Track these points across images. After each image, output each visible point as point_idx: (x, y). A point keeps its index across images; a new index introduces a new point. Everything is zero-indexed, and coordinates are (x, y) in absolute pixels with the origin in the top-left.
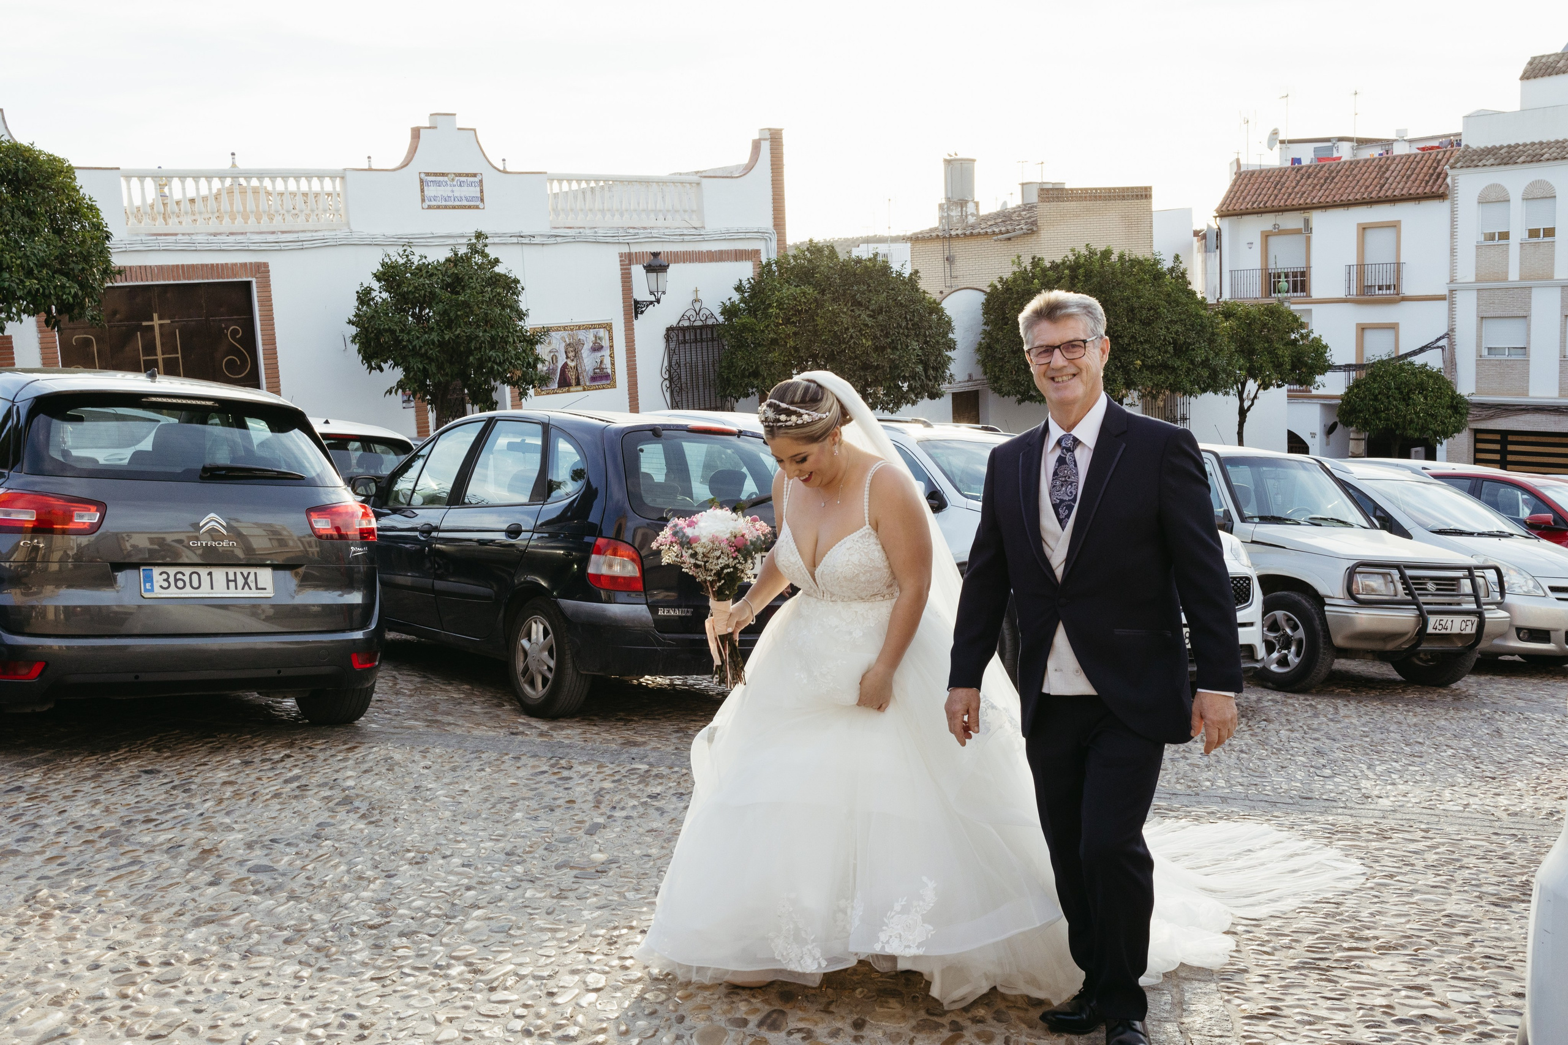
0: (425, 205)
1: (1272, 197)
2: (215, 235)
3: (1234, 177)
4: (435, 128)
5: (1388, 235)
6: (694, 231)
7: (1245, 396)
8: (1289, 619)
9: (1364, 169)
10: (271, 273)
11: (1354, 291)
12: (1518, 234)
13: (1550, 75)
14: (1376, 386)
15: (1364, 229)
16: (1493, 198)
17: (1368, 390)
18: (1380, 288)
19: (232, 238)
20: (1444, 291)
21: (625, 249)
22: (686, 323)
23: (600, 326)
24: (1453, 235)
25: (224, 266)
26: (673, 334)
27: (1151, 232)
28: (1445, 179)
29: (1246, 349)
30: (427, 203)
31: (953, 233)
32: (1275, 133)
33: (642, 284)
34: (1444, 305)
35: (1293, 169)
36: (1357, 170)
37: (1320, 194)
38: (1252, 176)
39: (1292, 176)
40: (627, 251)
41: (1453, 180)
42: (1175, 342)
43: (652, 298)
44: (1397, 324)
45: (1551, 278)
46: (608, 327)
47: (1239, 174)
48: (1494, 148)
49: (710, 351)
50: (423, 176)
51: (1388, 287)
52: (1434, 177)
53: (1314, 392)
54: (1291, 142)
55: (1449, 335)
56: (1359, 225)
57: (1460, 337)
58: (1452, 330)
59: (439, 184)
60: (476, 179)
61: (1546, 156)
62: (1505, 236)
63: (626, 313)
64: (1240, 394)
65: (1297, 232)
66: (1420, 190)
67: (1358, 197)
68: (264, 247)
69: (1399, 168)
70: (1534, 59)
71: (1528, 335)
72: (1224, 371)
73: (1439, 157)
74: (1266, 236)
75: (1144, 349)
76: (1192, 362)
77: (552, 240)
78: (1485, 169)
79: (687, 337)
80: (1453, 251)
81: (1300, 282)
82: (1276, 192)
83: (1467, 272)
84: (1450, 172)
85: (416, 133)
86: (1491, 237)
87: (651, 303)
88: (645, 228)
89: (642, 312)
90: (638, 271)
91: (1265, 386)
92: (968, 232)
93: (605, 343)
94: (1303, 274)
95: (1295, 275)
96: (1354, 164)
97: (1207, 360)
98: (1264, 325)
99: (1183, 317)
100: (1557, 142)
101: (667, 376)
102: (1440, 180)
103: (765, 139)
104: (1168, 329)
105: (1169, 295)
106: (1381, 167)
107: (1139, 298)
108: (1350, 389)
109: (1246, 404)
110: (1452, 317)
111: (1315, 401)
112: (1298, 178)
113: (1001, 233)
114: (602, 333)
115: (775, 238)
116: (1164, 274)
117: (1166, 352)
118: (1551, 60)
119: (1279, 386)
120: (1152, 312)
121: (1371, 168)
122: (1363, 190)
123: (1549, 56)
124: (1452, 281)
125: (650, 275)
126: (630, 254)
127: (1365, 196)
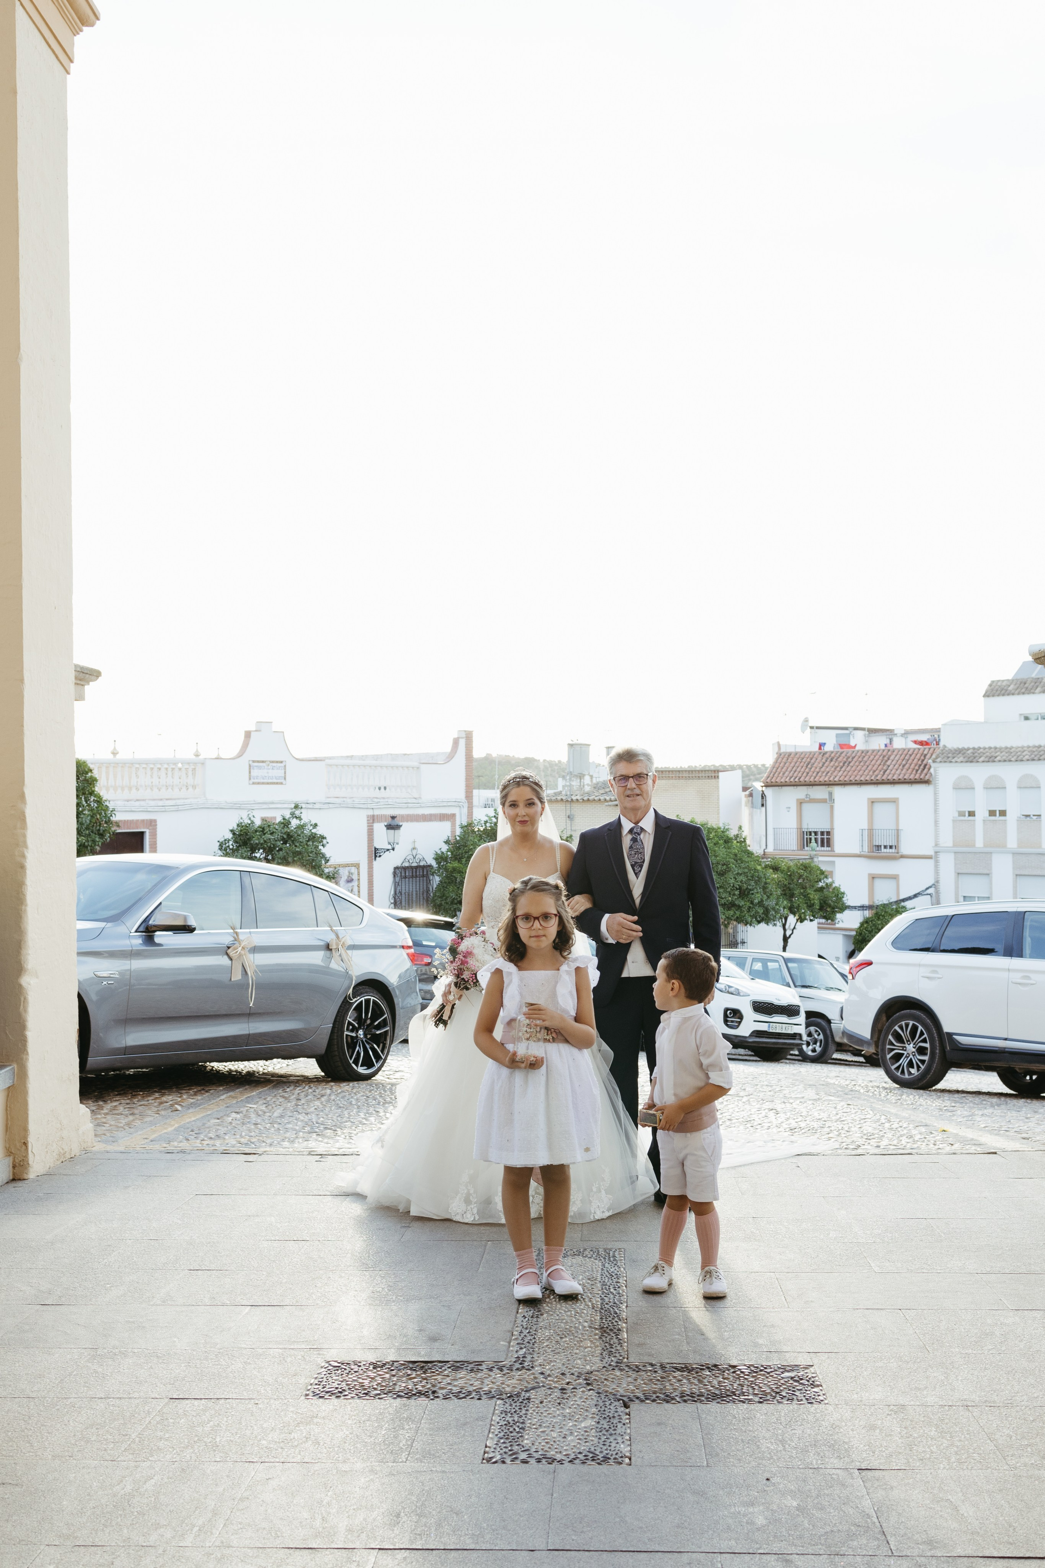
0: (251, 782)
1: (805, 774)
2: (128, 801)
3: (776, 756)
4: (260, 731)
5: (889, 808)
6: (414, 801)
7: (787, 927)
8: (816, 1031)
9: (872, 757)
10: (158, 826)
11: (866, 849)
12: (982, 814)
13: (1003, 695)
14: (879, 922)
15: (873, 802)
16: (963, 786)
17: (874, 925)
18: (885, 847)
19: (138, 803)
20: (931, 852)
21: (371, 813)
22: (407, 864)
23: (353, 865)
24: (936, 811)
25: (131, 822)
26: (398, 871)
27: (718, 803)
28: (929, 769)
29: (788, 893)
30: (252, 780)
31: (574, 798)
32: (806, 720)
33: (382, 837)
34: (931, 862)
35: (820, 753)
36: (866, 758)
37: (840, 774)
38: (789, 756)
39: (819, 759)
40: (372, 814)
41: (935, 771)
42: (740, 889)
43: (390, 847)
44: (898, 875)
45: (1005, 846)
46: (357, 866)
47: (779, 754)
48: (963, 749)
49: (421, 884)
50: (251, 762)
51: (891, 847)
52: (922, 767)
53: (837, 926)
54: (818, 728)
55: (935, 885)
56: (869, 799)
57: (942, 887)
58: (937, 882)
59: (259, 768)
60: (282, 765)
61: (998, 758)
62: (972, 814)
63: (369, 857)
64: (784, 926)
65: (824, 801)
66: (912, 777)
67: (868, 778)
68: (156, 809)
69: (897, 758)
70: (993, 682)
71: (991, 888)
72: (774, 909)
73: (925, 752)
74: (800, 803)
75: (719, 893)
76: (752, 903)
77: (326, 806)
78: (957, 764)
79: (407, 874)
80: (936, 822)
81: (825, 839)
82: (807, 770)
83: (947, 840)
84: (933, 765)
85: (248, 735)
86: (961, 814)
87: (388, 850)
88: (384, 798)
89: (380, 856)
90: (380, 828)
91: (801, 920)
92: (585, 798)
93: (355, 877)
94: (828, 833)
95: (822, 833)
96: (865, 752)
97: (762, 901)
98: (800, 876)
99: (746, 870)
100: (1006, 748)
101: (393, 901)
102: (926, 770)
103: (462, 738)
104: (736, 879)
105: (736, 855)
106: (884, 757)
107: (716, 856)
108: (862, 924)
109: (788, 933)
110: (937, 872)
111: (838, 932)
112: (824, 760)
113: (611, 801)
114: (354, 870)
115: (466, 805)
116: (731, 839)
117: (734, 895)
118: (1004, 684)
119: (811, 920)
120: (725, 867)
121: (877, 757)
122: (871, 773)
123: (1003, 681)
124: (936, 845)
125: (389, 831)
126: (373, 816)
127: (873, 778)
